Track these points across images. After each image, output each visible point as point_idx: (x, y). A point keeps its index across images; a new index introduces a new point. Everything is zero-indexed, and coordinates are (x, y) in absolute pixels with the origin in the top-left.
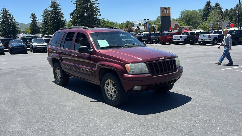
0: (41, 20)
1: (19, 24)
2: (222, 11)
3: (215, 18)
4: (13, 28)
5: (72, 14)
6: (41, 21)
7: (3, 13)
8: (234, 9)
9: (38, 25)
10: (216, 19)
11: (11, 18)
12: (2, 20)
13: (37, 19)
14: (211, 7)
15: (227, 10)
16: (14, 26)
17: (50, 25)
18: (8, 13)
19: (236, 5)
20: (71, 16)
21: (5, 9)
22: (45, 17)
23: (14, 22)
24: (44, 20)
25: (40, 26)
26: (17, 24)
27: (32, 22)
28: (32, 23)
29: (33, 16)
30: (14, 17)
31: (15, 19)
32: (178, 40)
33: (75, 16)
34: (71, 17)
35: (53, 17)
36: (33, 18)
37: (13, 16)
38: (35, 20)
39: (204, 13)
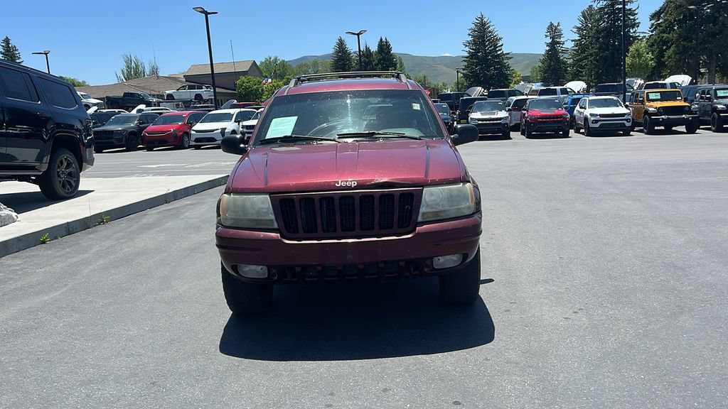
0: (572, 41)
1: (511, 58)
4: (495, 69)
5: (656, 16)
6: (573, 44)
7: (476, 31)
9: (563, 57)
11: (495, 42)
12: (473, 49)
13: (562, 40)
16: (499, 63)
17: (591, 55)
18: (489, 27)
20: (653, 22)
21: (482, 18)
22: (583, 30)
23: (499, 52)
24: (579, 40)
25: (567, 59)
26: (508, 56)
27: (548, 48)
28: (549, 50)
29: (554, 31)
30: (500, 39)
31: (502, 45)
33: (665, 21)
34: (653, 25)
35: (605, 29)
36: (553, 38)
37: (499, 36)
38: (559, 43)
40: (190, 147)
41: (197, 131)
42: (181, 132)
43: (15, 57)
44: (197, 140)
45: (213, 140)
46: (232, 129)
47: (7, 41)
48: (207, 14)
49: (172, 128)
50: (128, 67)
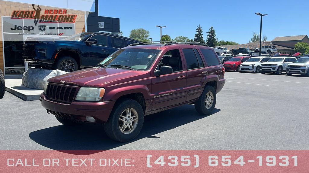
40: (240, 71)
41: (242, 65)
42: (237, 65)
43: (214, 34)
44: (242, 69)
45: (248, 69)
46: (258, 65)
47: (212, 28)
48: (262, 15)
49: (234, 63)
50: (254, 38)
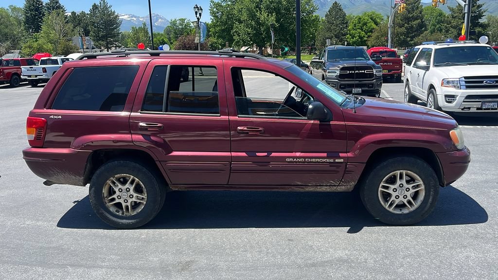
2: (66, 14)
3: (57, 28)
8: (90, 13)
10: (61, 30)
14: (42, 4)
15: (73, 13)
19: (93, 6)
32: (36, 76)
39: (28, 15)
